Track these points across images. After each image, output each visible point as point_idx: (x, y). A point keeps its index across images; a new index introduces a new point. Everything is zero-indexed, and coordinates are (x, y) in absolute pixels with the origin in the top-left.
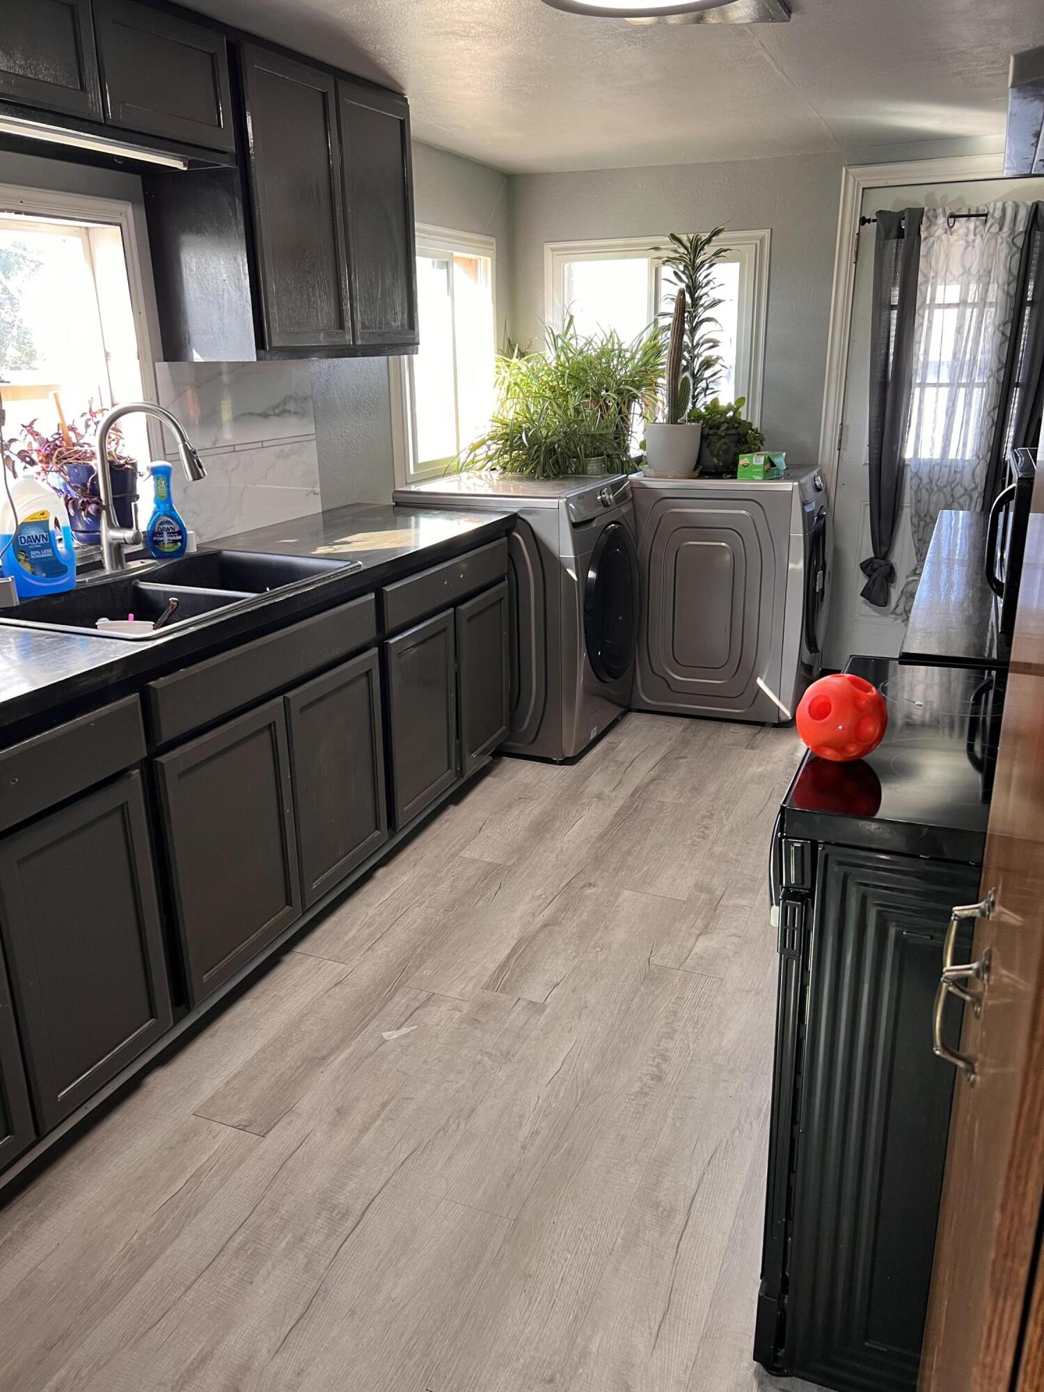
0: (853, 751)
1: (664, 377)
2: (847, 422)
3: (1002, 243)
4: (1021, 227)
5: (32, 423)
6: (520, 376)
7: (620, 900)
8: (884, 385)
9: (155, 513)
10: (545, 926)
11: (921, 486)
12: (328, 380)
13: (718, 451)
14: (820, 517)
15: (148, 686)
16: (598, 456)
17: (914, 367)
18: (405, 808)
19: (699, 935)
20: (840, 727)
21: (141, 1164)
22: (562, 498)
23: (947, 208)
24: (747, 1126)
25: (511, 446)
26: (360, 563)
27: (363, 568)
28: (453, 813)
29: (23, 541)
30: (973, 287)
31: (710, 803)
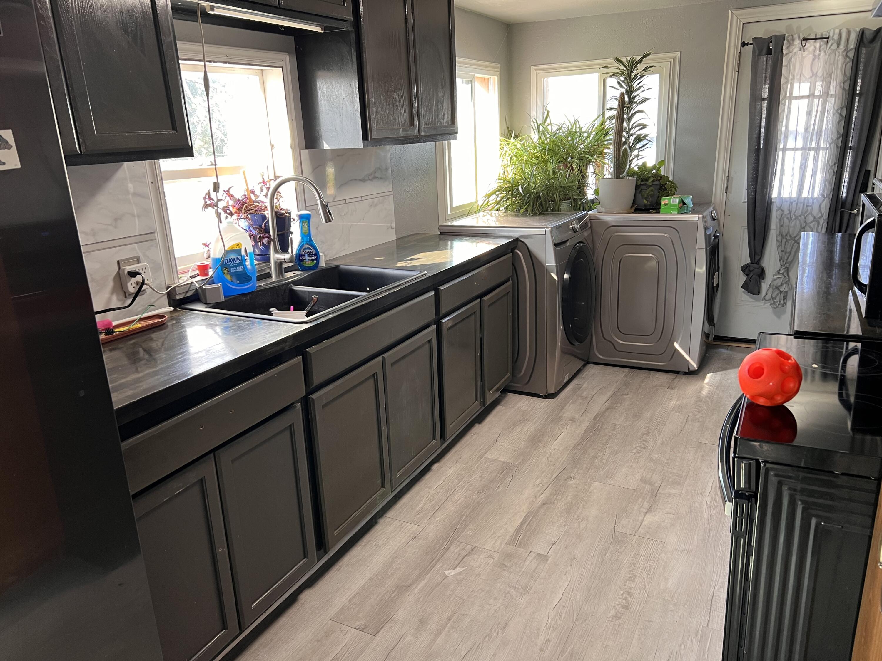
0: (779, 399)
1: (609, 148)
2: (732, 174)
3: (839, 56)
4: (852, 45)
5: (229, 189)
6: (516, 150)
7: (591, 488)
8: (758, 150)
9: (301, 242)
10: (544, 504)
11: (784, 215)
12: (400, 157)
13: (647, 195)
14: (716, 237)
15: (306, 351)
16: (567, 200)
17: (779, 138)
18: (451, 426)
19: (646, 513)
20: (771, 384)
21: (301, 650)
22: (548, 228)
23: (801, 35)
24: (689, 642)
25: (512, 195)
26: (426, 272)
27: (429, 275)
28: (477, 428)
29: (226, 262)
30: (819, 84)
31: (646, 425)
